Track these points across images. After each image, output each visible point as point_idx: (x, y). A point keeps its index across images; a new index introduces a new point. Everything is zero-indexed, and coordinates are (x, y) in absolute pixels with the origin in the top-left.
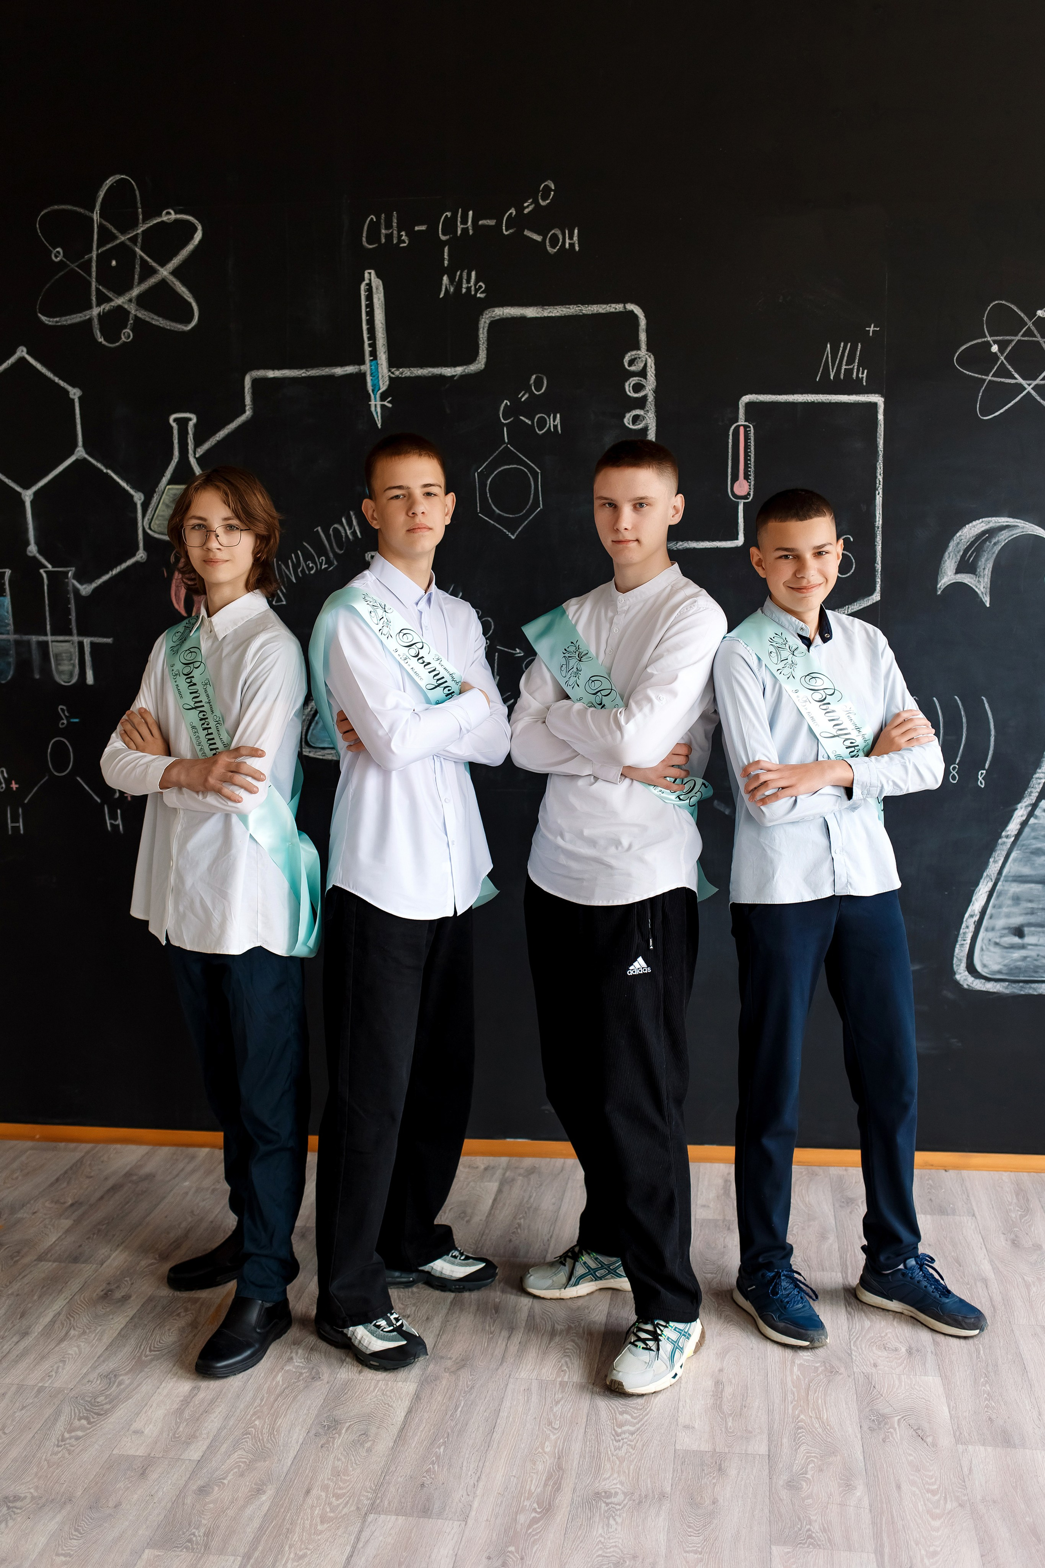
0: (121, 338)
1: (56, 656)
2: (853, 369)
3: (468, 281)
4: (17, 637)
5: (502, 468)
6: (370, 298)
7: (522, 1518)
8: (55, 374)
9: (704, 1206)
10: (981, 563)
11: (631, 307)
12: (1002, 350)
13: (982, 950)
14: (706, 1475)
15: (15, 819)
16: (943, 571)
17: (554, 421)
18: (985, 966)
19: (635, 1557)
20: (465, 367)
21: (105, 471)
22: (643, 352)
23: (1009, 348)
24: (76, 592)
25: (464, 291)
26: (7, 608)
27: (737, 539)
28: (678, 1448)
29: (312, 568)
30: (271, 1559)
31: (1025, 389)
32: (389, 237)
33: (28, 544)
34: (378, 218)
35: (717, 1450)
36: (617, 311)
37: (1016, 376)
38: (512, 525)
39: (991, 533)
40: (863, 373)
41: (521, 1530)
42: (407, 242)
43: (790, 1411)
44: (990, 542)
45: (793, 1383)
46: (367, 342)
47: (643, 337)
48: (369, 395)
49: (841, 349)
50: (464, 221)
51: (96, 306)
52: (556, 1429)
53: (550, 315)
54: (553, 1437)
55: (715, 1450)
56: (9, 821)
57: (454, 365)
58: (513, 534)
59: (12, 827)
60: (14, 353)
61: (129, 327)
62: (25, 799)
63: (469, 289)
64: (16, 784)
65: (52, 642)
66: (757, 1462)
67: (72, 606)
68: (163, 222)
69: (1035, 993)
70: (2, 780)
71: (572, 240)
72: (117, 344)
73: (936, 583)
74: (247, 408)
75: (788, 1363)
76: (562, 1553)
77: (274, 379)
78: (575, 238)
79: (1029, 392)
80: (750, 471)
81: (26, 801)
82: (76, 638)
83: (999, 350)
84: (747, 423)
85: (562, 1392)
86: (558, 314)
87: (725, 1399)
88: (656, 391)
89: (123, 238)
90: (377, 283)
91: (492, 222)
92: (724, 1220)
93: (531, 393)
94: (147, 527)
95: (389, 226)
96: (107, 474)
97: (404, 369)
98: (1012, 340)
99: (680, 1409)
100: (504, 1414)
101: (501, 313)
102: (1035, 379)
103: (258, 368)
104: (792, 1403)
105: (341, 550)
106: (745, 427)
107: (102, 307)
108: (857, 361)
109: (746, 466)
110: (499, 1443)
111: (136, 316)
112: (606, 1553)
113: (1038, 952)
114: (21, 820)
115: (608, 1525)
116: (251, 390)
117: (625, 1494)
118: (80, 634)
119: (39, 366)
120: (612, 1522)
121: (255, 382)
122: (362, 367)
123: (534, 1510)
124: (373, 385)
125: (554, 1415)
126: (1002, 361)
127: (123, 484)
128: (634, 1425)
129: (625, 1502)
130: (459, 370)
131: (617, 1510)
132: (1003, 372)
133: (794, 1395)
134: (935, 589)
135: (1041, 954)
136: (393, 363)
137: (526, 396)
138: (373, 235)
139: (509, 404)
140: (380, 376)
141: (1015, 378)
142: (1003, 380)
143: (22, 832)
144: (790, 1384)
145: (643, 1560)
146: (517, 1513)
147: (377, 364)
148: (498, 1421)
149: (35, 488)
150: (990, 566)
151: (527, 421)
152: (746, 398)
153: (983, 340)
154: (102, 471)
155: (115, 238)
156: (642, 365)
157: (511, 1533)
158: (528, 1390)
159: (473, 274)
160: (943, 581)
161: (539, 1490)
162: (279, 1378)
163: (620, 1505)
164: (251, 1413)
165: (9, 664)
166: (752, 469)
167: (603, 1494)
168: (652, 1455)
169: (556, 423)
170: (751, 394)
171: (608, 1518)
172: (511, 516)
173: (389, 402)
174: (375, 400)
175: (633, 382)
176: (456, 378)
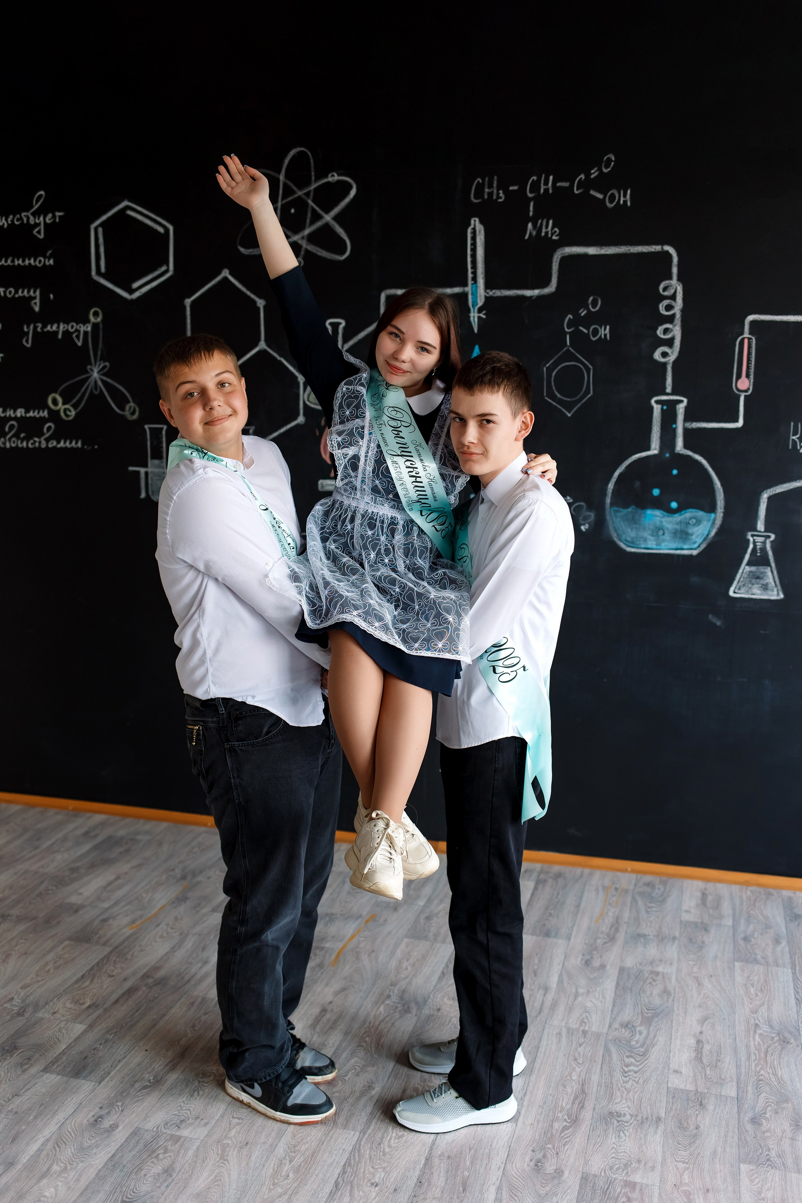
3: (547, 227)
5: (564, 364)
6: (474, 238)
7: (556, 1125)
8: (248, 289)
9: (687, 911)
14: (691, 1108)
19: (639, 1161)
20: (541, 290)
21: (279, 358)
22: (674, 281)
25: (543, 234)
27: (738, 422)
28: (670, 1085)
30: (380, 1135)
32: (490, 194)
34: (483, 180)
35: (699, 1090)
36: (657, 250)
38: (569, 407)
41: (556, 1133)
42: (503, 198)
43: (753, 1067)
45: (755, 1047)
46: (470, 270)
47: (675, 270)
48: (470, 309)
50: (546, 183)
52: (580, 1064)
53: (606, 253)
54: (578, 1070)
55: (697, 1090)
57: (533, 288)
58: (569, 413)
60: (219, 273)
63: (547, 233)
66: (728, 1102)
68: (329, 183)
71: (625, 198)
75: (752, 1032)
76: (586, 1153)
78: (628, 197)
80: (751, 372)
84: (750, 336)
85: (585, 1037)
86: (612, 253)
87: (704, 1054)
88: (683, 311)
89: (300, 193)
90: (480, 229)
91: (566, 184)
92: (702, 923)
93: (589, 310)
94: (306, 399)
95: (491, 186)
96: (280, 362)
97: (496, 291)
99: (671, 1057)
100: (542, 1050)
101: (570, 251)
103: (391, 287)
104: (754, 1061)
106: (749, 339)
109: (748, 368)
110: (539, 1070)
111: (306, 249)
112: (618, 1156)
115: (619, 1136)
117: (631, 1116)
119: (237, 283)
120: (622, 1134)
121: (388, 298)
122: (466, 289)
123: (565, 1120)
124: (473, 302)
125: (579, 1054)
127: (291, 368)
128: (637, 1066)
129: (631, 1121)
130: (536, 292)
131: (625, 1126)
133: (756, 1055)
136: (488, 286)
137: (585, 312)
138: (479, 193)
140: (479, 296)
144: (753, 1048)
145: (645, 1163)
146: (553, 1121)
147: (477, 286)
148: (538, 1054)
151: (585, 330)
152: (751, 318)
154: (276, 359)
155: (294, 192)
156: (672, 291)
157: (549, 1135)
158: (559, 1034)
159: (551, 222)
161: (569, 1106)
162: (382, 1008)
163: (627, 1122)
164: (363, 1032)
166: (752, 370)
167: (615, 1114)
168: (651, 1089)
169: (606, 332)
170: (755, 313)
171: (619, 1132)
172: (569, 399)
173: (484, 314)
174: (474, 313)
175: (666, 304)
176: (534, 298)
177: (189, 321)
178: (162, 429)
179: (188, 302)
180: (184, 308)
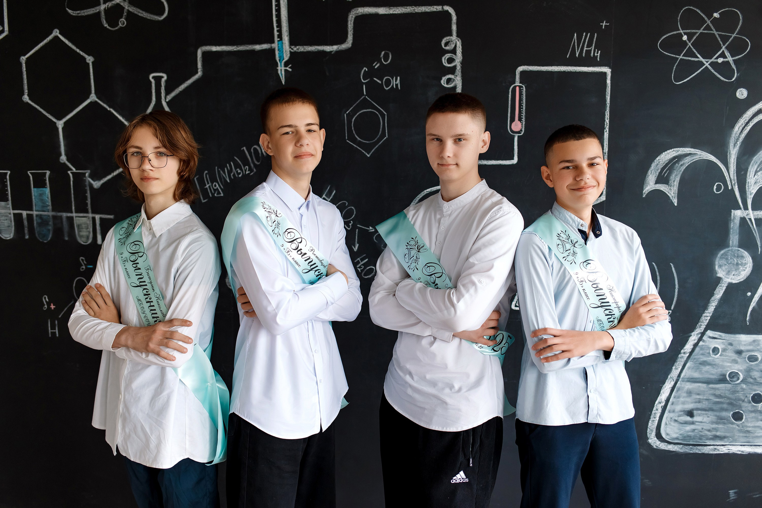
0: (119, 24)
1: (79, 226)
2: (591, 50)
4: (54, 213)
5: (362, 111)
6: (278, 1)
8: (78, 47)
10: (672, 177)
11: (446, 8)
12: (689, 39)
13: (666, 424)
15: (53, 328)
16: (647, 182)
17: (396, 81)
18: (667, 434)
20: (339, 46)
21: (109, 109)
22: (454, 37)
23: (695, 38)
24: (91, 186)
26: (48, 195)
27: (513, 159)
29: (240, 173)
31: (704, 64)
33: (60, 155)
36: (438, 10)
37: (699, 56)
38: (368, 148)
39: (679, 158)
40: (597, 53)
44: (678, 164)
46: (276, 29)
47: (454, 27)
48: (277, 63)
49: (584, 37)
51: (103, 4)
53: (394, 13)
56: (50, 329)
57: (332, 44)
58: (368, 154)
59: (51, 332)
60: (51, 33)
61: (124, 17)
62: (59, 315)
64: (54, 305)
65: (76, 217)
67: (88, 195)
69: (700, 452)
70: (45, 303)
72: (116, 28)
73: (643, 190)
74: (199, 70)
77: (216, 52)
79: (706, 67)
80: (522, 116)
81: (60, 317)
82: (90, 215)
83: (688, 39)
84: (521, 85)
86: (399, 12)
88: (463, 63)
93: (382, 63)
96: (110, 111)
97: (300, 47)
98: (697, 33)
101: (363, 11)
102: (711, 58)
103: (206, 45)
105: (258, 162)
106: (520, 87)
107: (107, 4)
108: (594, 45)
109: (521, 112)
111: (128, 10)
113: (702, 427)
114: (57, 328)
116: (201, 59)
118: (93, 212)
119: (67, 42)
121: (204, 54)
122: (273, 45)
124: (280, 57)
126: (690, 46)
127: (120, 118)
130: (335, 48)
132: (690, 53)
134: (642, 194)
135: (704, 428)
136: (292, 43)
137: (378, 65)
139: (367, 70)
140: (284, 51)
141: (698, 58)
142: (690, 58)
143: (57, 335)
147: (282, 43)
149: (64, 120)
150: (678, 179)
151: (378, 81)
152: (521, 69)
153: (677, 32)
154: (106, 109)
156: (453, 46)
160: (647, 189)
165: (49, 230)
166: (524, 114)
169: (397, 83)
170: (524, 65)
172: (367, 142)
173: (290, 68)
174: (281, 67)
175: (448, 57)
176: (333, 53)
177: (25, 76)
178: (7, 173)
179: (23, 59)
180: (20, 64)
